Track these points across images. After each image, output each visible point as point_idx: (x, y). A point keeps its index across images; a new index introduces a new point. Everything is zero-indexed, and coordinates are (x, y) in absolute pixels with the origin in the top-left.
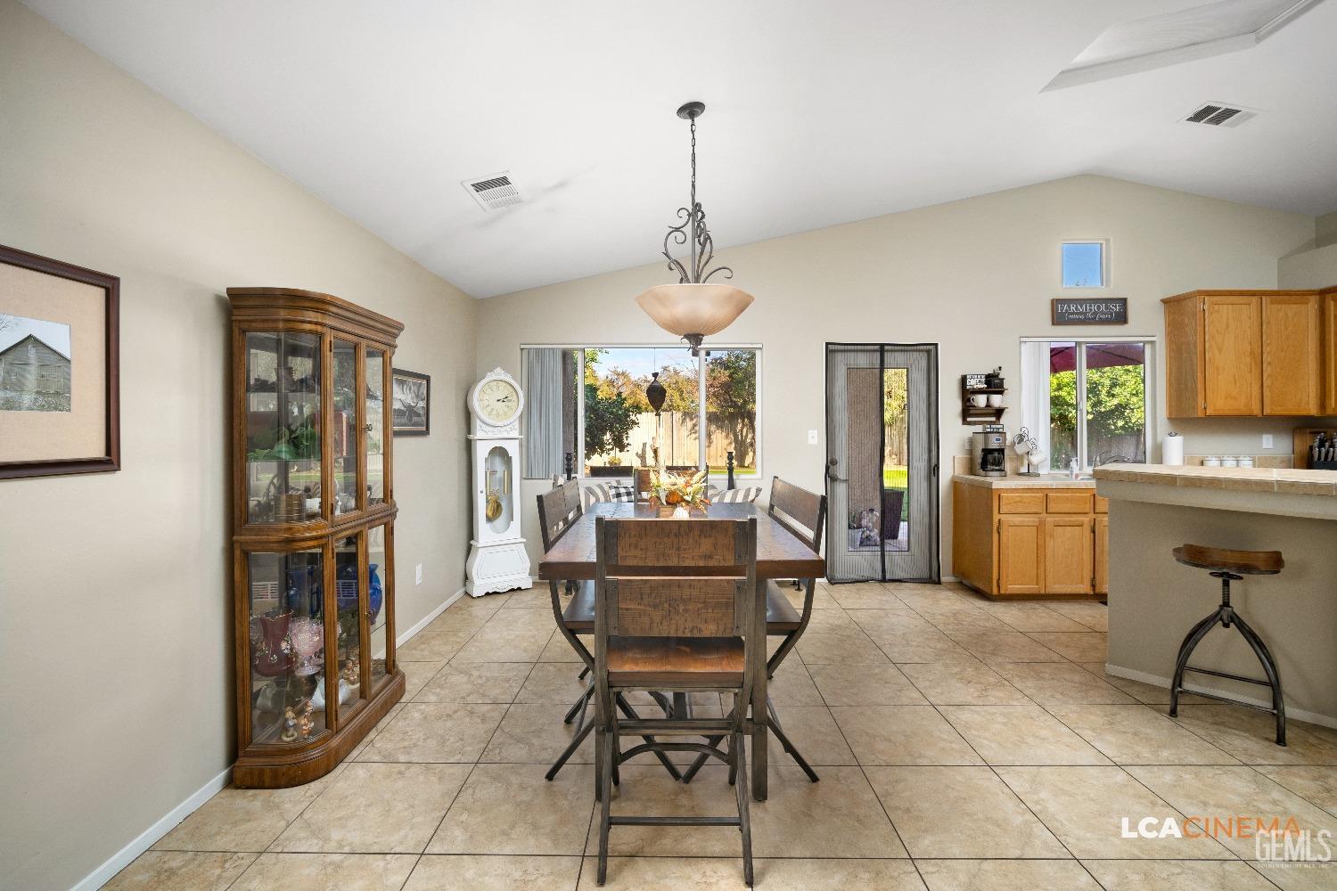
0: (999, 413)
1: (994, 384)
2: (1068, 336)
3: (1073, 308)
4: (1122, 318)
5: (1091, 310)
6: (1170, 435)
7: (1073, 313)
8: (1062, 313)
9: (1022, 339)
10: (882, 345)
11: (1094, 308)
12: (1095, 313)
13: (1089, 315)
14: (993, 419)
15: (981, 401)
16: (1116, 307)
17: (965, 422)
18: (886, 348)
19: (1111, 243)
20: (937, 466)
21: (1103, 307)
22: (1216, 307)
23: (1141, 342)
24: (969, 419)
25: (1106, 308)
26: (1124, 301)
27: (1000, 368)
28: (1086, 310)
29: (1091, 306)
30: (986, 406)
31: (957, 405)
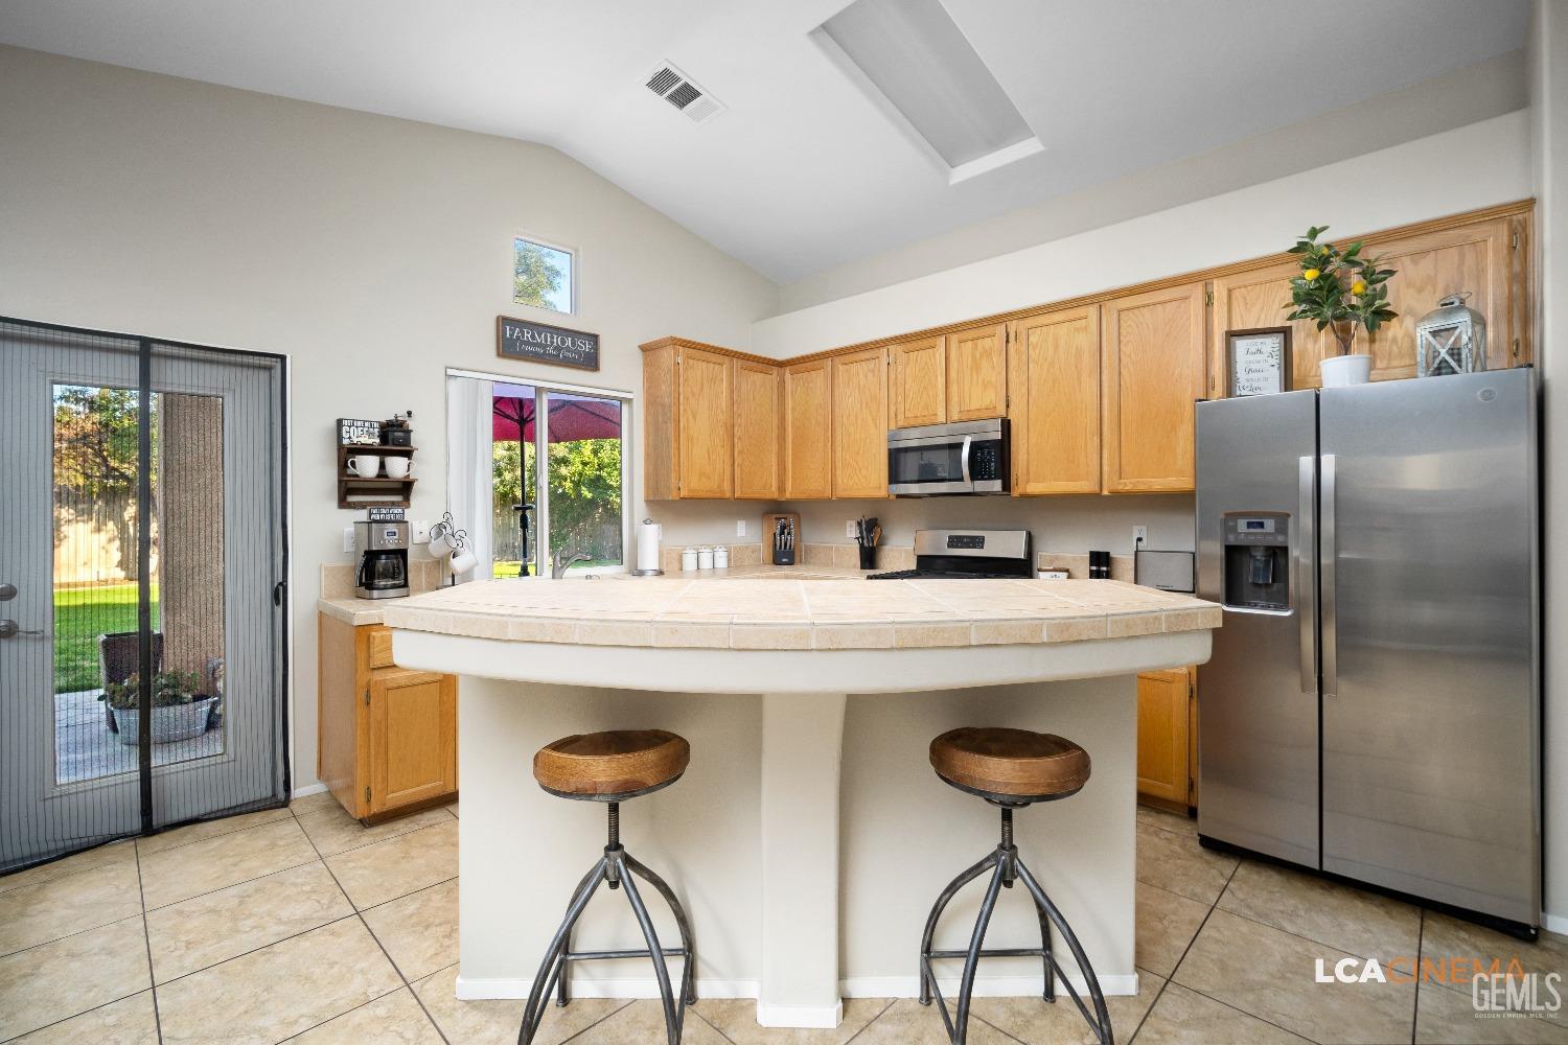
0: (405, 488)
1: (394, 438)
2: (526, 378)
3: (527, 335)
4: (590, 363)
5: (552, 342)
6: (645, 522)
7: (528, 343)
8: (514, 339)
9: (450, 372)
10: (146, 342)
11: (557, 340)
12: (558, 348)
13: (550, 350)
14: (397, 498)
15: (368, 466)
16: (585, 344)
17: (343, 503)
18: (156, 348)
19: (581, 253)
20: (284, 584)
21: (569, 342)
22: (691, 362)
23: (615, 398)
24: (352, 499)
25: (573, 344)
26: (594, 338)
27: (409, 413)
28: (546, 341)
29: (552, 338)
30: (378, 476)
31: (330, 475)
